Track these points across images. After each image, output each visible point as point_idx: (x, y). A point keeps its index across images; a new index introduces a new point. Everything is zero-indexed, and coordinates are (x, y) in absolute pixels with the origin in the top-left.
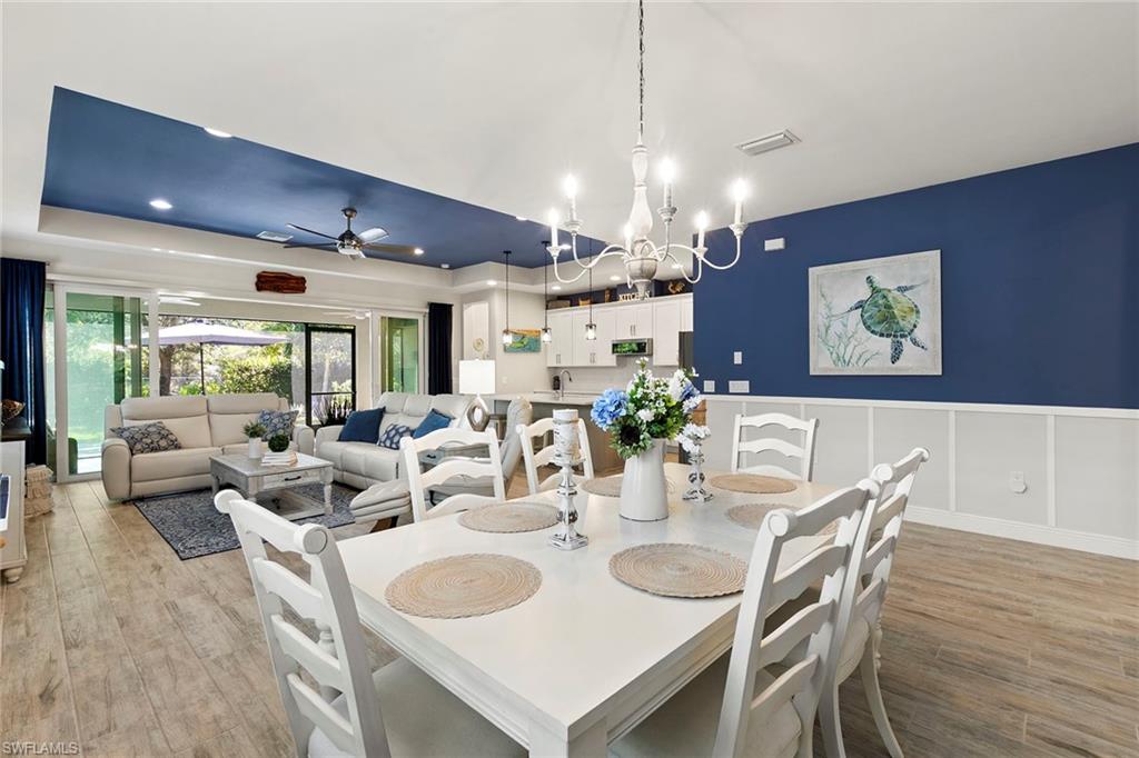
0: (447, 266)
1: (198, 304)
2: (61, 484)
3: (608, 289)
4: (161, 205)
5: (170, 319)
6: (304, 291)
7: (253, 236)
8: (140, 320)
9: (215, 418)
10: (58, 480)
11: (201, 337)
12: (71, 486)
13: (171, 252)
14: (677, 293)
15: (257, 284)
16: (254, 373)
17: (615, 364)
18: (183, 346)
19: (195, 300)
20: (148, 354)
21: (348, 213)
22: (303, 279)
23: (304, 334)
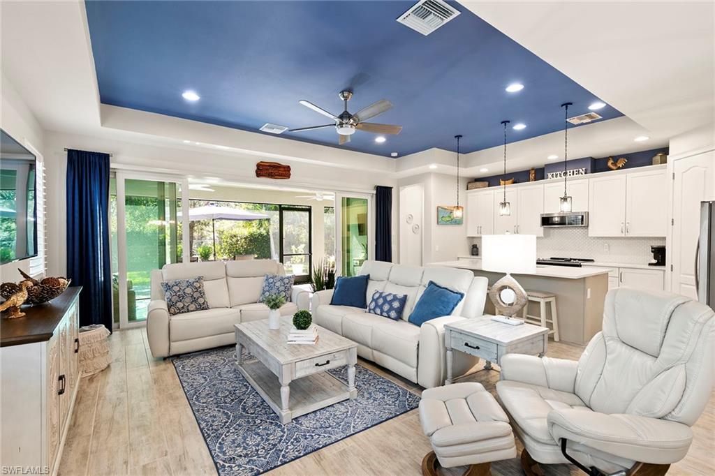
0: (395, 154)
1: (213, 190)
2: (123, 330)
3: (533, 169)
4: (191, 96)
5: (194, 202)
6: (289, 177)
7: (256, 130)
8: (175, 204)
9: (231, 280)
10: (121, 327)
11: (213, 215)
12: (130, 331)
13: (198, 143)
14: (619, 168)
15: (256, 172)
16: (239, 238)
17: (542, 235)
18: (199, 221)
19: (212, 187)
20: (180, 227)
21: (346, 94)
22: (289, 167)
23: (278, 212)
